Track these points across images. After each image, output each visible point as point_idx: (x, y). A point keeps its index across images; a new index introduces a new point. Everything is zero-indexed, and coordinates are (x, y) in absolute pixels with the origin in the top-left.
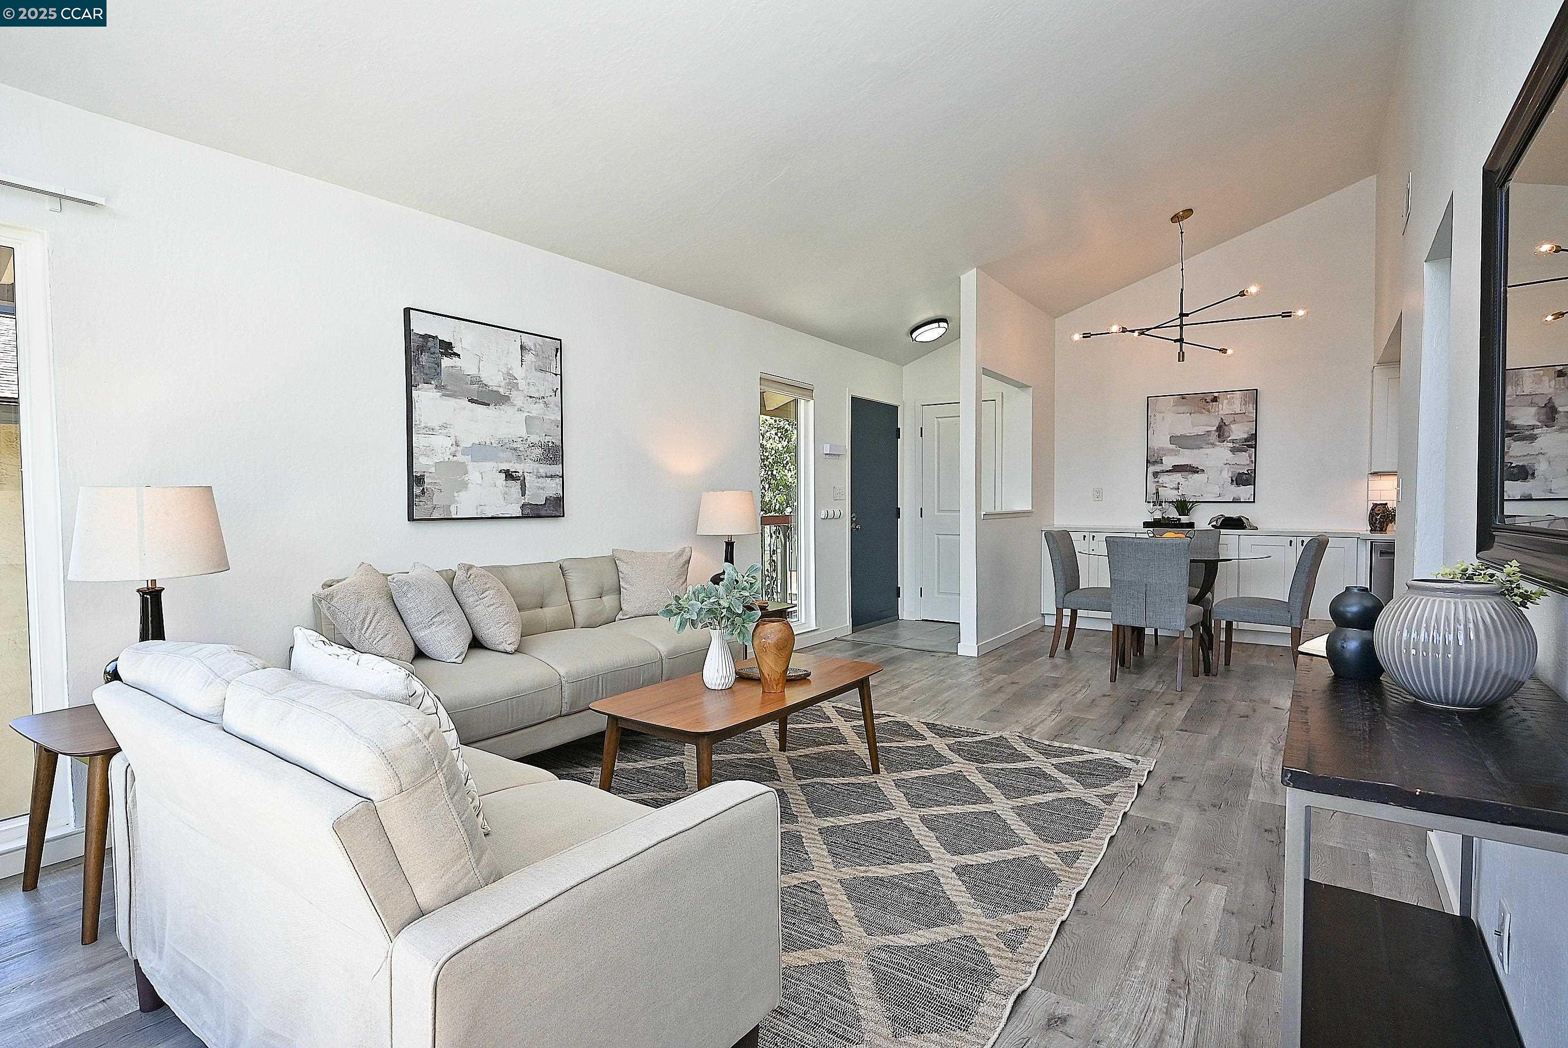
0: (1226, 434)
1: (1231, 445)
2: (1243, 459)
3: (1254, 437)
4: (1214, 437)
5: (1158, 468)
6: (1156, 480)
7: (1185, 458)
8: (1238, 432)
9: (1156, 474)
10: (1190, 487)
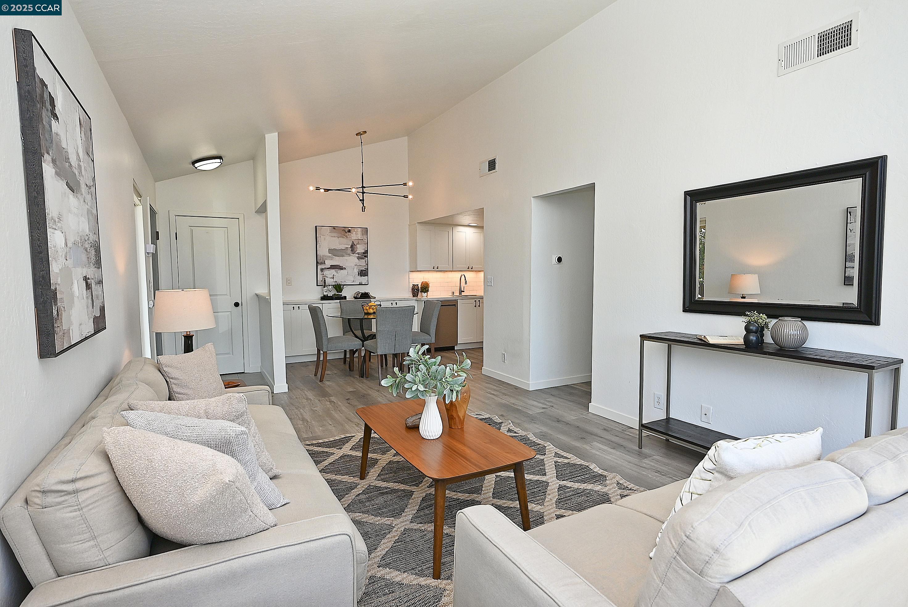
0: (355, 250)
1: (357, 255)
2: (363, 262)
3: (366, 252)
4: (349, 251)
5: (323, 266)
6: (322, 273)
7: (336, 261)
8: (360, 249)
9: (322, 270)
10: (340, 277)
